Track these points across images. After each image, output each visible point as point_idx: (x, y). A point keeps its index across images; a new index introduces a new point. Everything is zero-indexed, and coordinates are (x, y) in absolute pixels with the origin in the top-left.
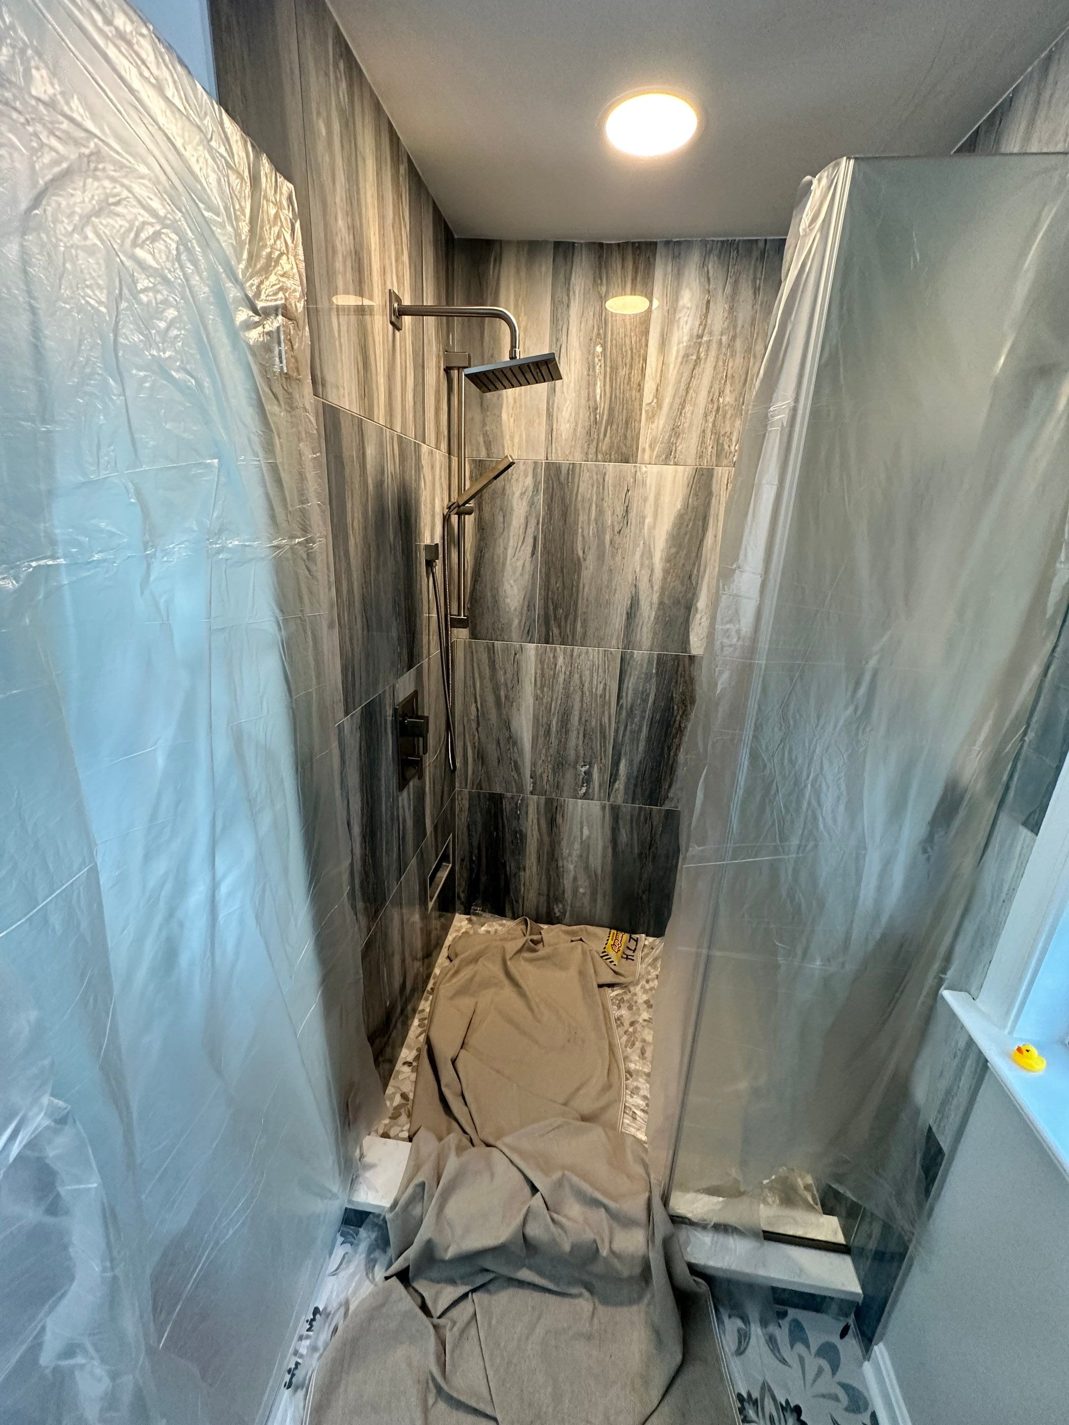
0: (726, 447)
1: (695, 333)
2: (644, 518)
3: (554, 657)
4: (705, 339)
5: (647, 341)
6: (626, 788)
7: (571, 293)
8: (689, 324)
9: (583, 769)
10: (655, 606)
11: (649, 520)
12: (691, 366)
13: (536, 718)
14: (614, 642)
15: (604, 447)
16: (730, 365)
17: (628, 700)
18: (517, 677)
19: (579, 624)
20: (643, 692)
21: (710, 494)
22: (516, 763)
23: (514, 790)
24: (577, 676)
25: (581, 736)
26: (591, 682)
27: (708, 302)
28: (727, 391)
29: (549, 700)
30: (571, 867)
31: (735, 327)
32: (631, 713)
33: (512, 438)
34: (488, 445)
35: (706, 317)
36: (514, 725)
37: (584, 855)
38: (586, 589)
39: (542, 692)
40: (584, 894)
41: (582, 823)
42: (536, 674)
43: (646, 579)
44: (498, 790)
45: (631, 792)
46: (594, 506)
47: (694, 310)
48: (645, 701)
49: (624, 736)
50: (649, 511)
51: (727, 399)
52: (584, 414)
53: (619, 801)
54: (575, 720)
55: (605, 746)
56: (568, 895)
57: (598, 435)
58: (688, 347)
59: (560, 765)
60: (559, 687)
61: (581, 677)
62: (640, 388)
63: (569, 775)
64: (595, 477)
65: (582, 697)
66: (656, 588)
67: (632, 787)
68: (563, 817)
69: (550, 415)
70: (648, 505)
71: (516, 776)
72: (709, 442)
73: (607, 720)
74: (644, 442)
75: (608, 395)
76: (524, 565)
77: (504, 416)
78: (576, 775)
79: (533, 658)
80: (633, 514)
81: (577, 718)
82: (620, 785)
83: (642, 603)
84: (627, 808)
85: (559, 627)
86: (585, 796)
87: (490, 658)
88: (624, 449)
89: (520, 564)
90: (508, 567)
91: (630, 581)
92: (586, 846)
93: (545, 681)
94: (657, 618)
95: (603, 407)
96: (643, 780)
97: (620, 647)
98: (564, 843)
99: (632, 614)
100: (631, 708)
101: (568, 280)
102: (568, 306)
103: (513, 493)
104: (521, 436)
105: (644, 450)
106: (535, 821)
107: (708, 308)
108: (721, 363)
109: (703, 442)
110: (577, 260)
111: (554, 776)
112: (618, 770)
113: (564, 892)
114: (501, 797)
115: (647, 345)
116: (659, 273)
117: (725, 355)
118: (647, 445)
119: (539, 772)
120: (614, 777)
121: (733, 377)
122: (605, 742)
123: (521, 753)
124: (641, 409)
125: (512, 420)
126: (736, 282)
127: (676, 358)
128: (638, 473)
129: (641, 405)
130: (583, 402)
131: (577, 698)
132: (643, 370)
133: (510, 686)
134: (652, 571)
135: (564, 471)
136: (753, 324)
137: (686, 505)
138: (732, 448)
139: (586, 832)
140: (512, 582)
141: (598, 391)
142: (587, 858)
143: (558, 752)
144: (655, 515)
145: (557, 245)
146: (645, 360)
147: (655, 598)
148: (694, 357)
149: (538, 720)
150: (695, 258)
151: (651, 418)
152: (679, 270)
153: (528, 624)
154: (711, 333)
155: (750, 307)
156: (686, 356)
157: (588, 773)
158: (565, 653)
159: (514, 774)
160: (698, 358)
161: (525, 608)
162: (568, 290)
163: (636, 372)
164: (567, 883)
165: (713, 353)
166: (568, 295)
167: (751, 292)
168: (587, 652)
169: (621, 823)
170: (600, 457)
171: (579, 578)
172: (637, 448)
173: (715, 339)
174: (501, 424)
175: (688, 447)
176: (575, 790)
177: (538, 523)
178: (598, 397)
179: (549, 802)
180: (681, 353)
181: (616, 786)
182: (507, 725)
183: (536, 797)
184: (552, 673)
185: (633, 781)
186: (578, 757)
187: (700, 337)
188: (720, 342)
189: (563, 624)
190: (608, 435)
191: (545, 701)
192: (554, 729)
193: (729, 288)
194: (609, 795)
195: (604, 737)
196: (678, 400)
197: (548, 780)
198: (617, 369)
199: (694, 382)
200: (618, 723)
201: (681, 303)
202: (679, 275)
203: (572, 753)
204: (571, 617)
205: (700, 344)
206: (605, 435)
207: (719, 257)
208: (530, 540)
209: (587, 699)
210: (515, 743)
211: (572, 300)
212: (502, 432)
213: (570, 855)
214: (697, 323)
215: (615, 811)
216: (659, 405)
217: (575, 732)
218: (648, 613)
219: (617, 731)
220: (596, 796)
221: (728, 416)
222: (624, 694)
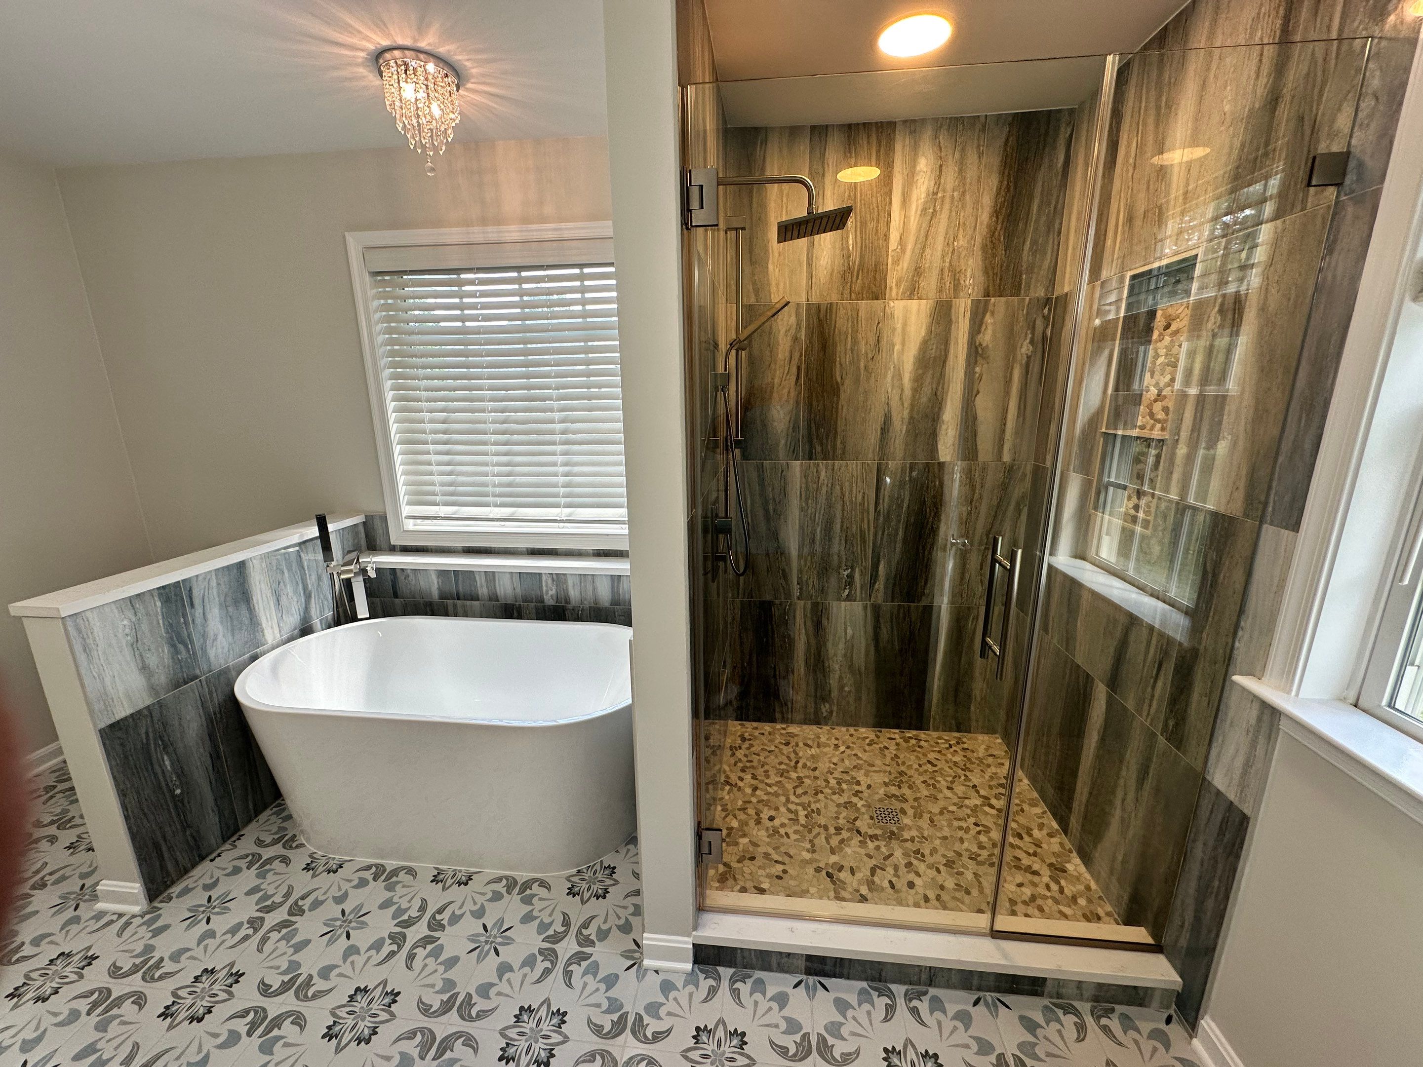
0: (962, 282)
1: (931, 189)
2: (893, 346)
3: (817, 471)
4: (940, 195)
5: (891, 199)
6: (886, 588)
7: (826, 166)
8: (926, 184)
9: (846, 573)
10: (906, 421)
11: (897, 348)
12: (929, 218)
13: (801, 527)
14: (870, 456)
15: (857, 287)
16: (962, 214)
17: (884, 505)
18: (784, 492)
19: (839, 442)
20: (898, 498)
21: (950, 322)
22: (784, 570)
23: (783, 596)
24: (838, 487)
25: (843, 542)
26: (851, 491)
27: (941, 166)
28: (960, 236)
29: (813, 510)
30: (837, 667)
31: (964, 185)
32: (887, 518)
33: (777, 285)
34: (757, 292)
35: (940, 177)
36: (782, 535)
37: (848, 655)
38: (844, 410)
39: (807, 504)
40: (850, 692)
41: (845, 624)
42: (801, 488)
43: (897, 398)
44: (768, 597)
45: (890, 592)
46: (849, 338)
47: (929, 173)
48: (900, 506)
49: (882, 539)
50: (897, 340)
51: (961, 242)
52: (839, 261)
53: (880, 601)
54: (837, 527)
55: (865, 551)
56: (835, 694)
57: (852, 278)
58: (926, 203)
59: (824, 569)
60: (822, 499)
61: (841, 489)
62: (886, 237)
63: (833, 580)
64: (850, 314)
65: (843, 506)
66: (906, 405)
67: (891, 585)
68: (828, 619)
69: (809, 265)
70: (896, 334)
71: (784, 583)
72: (948, 279)
73: (866, 526)
74: (892, 281)
75: (859, 245)
76: (789, 392)
77: (771, 267)
78: (839, 580)
79: (798, 474)
80: (884, 343)
81: (838, 526)
82: (880, 585)
83: (894, 419)
84: (887, 607)
85: (822, 444)
86: (849, 598)
87: (759, 476)
88: (874, 289)
89: (785, 391)
90: (775, 395)
91: (883, 400)
92: (850, 646)
93: (809, 494)
94: (908, 431)
95: (856, 257)
96: (901, 579)
97: (876, 458)
98: (829, 645)
99: (885, 429)
100: (889, 512)
101: (823, 156)
102: (823, 175)
103: (779, 331)
104: (785, 284)
105: (891, 288)
106: (802, 625)
107: (941, 171)
108: (954, 214)
109: (942, 279)
110: (830, 140)
111: (819, 579)
112: (877, 571)
113: (830, 691)
114: (770, 604)
115: (890, 203)
116: (898, 147)
117: (957, 207)
118: (894, 285)
119: (804, 579)
120: (874, 577)
121: (964, 224)
122: (865, 546)
123: (788, 562)
124: (887, 255)
125: (777, 270)
126: (963, 150)
127: (916, 210)
128: (887, 308)
129: (887, 252)
130: (838, 252)
131: (839, 507)
132: (888, 224)
133: (777, 500)
134: (902, 390)
135: (823, 309)
136: (979, 181)
137: (930, 332)
138: (967, 283)
139: (850, 631)
140: (778, 407)
141: (851, 242)
142: (852, 657)
143: (822, 559)
144: (903, 344)
145: (813, 128)
146: (890, 215)
147: (906, 413)
148: (931, 211)
149: (803, 530)
150: (928, 133)
151: (896, 262)
152: (915, 143)
153: (793, 444)
154: (944, 191)
155: (975, 169)
156: (924, 210)
157: (851, 577)
158: (826, 468)
159: (782, 581)
160: (934, 210)
161: (791, 430)
162: (823, 163)
163: (882, 225)
164: (833, 682)
165: (947, 206)
166: (823, 167)
167: (976, 157)
168: (847, 466)
169: (882, 621)
170: (853, 296)
171: (838, 400)
172: (886, 287)
173: (948, 194)
174: (768, 275)
175: (930, 284)
176: (839, 593)
177: (801, 356)
178: (851, 247)
179: (815, 605)
180: (920, 208)
181: (876, 586)
182: (775, 535)
183: (803, 602)
184: (815, 486)
185: (891, 581)
186: (840, 562)
187: (936, 194)
188: (953, 197)
189: (824, 441)
190: (860, 277)
191: (809, 511)
192: (818, 537)
193: (957, 155)
194: (870, 596)
195: (864, 541)
196: (919, 246)
197: (813, 585)
198: (866, 223)
199: (933, 230)
200: (876, 528)
201: (918, 168)
202: (915, 148)
203: (836, 557)
204: (831, 435)
205: (936, 200)
206: (857, 278)
207: (948, 130)
208: (794, 370)
209: (848, 507)
210: (782, 554)
211: (826, 169)
212: (768, 280)
213: (835, 655)
214: (932, 183)
215: (876, 610)
216: (903, 251)
217: (837, 539)
218: (899, 427)
219: (875, 535)
220: (858, 598)
221: (963, 256)
222: (881, 501)
